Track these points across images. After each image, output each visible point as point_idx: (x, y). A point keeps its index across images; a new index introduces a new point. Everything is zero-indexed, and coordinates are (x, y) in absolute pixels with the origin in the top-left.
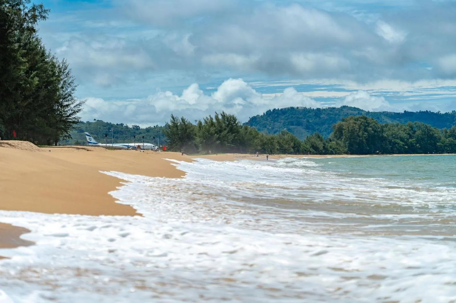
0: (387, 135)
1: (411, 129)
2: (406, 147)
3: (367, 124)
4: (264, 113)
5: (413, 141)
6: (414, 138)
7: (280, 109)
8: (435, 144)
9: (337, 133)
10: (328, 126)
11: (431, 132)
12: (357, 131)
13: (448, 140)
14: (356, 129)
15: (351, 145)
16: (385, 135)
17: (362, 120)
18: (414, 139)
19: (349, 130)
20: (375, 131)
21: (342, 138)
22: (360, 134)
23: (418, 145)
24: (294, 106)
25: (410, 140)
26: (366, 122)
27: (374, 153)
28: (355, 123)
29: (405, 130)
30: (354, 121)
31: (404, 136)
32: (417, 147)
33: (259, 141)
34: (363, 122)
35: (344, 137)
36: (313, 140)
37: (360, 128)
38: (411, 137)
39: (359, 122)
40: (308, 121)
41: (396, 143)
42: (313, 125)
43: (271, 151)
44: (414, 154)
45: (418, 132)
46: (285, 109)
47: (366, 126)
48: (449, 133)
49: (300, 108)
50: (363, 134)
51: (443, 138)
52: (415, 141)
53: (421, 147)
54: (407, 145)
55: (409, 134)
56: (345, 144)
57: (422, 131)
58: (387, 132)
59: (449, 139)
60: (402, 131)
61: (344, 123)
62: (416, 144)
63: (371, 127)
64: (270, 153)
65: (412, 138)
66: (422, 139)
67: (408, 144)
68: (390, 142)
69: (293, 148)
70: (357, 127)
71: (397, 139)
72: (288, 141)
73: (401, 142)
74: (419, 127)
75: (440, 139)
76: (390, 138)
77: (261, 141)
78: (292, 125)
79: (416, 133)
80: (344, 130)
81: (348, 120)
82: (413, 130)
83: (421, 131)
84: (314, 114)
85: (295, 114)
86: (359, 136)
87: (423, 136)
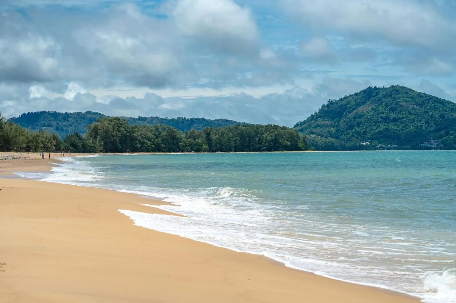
0: (137, 135)
1: (157, 130)
2: (153, 146)
3: (120, 125)
4: (19, 116)
5: (159, 141)
6: (159, 138)
7: (33, 113)
8: (178, 143)
9: (93, 132)
10: (75, 128)
11: (174, 133)
12: (111, 131)
13: (188, 141)
14: (110, 130)
15: (105, 144)
16: (135, 135)
17: (116, 121)
18: (159, 140)
19: (104, 131)
20: (127, 132)
21: (98, 137)
22: (114, 134)
23: (163, 145)
24: (45, 110)
25: (156, 140)
26: (120, 123)
27: (126, 152)
28: (110, 124)
29: (152, 131)
30: (108, 122)
31: (151, 136)
32: (162, 146)
33: (25, 139)
34: (116, 123)
35: (99, 137)
36: (72, 139)
37: (114, 129)
38: (157, 137)
39: (113, 123)
40: (58, 124)
41: (145, 143)
42: (63, 127)
43: (35, 149)
44: (160, 152)
45: (164, 133)
46: (38, 112)
47: (119, 127)
48: (189, 134)
49: (51, 112)
50: (117, 134)
51: (184, 139)
52: (160, 141)
53: (166, 146)
54: (153, 144)
55: (155, 135)
56: (100, 143)
57: (167, 132)
58: (136, 133)
59: (189, 139)
60: (149, 132)
61: (99, 123)
62: (162, 143)
63: (123, 128)
64: (35, 151)
65: (158, 139)
66: (167, 140)
67: (155, 143)
68: (140, 141)
69: (55, 146)
70: (111, 127)
71: (145, 138)
72: (50, 140)
73: (149, 142)
74: (164, 129)
75: (181, 139)
76: (140, 138)
77: (27, 138)
78: (44, 126)
79: (162, 134)
80: (100, 130)
81: (103, 121)
82: (158, 131)
83: (165, 132)
84: (63, 117)
85: (46, 117)
86: (113, 136)
87: (167, 137)
